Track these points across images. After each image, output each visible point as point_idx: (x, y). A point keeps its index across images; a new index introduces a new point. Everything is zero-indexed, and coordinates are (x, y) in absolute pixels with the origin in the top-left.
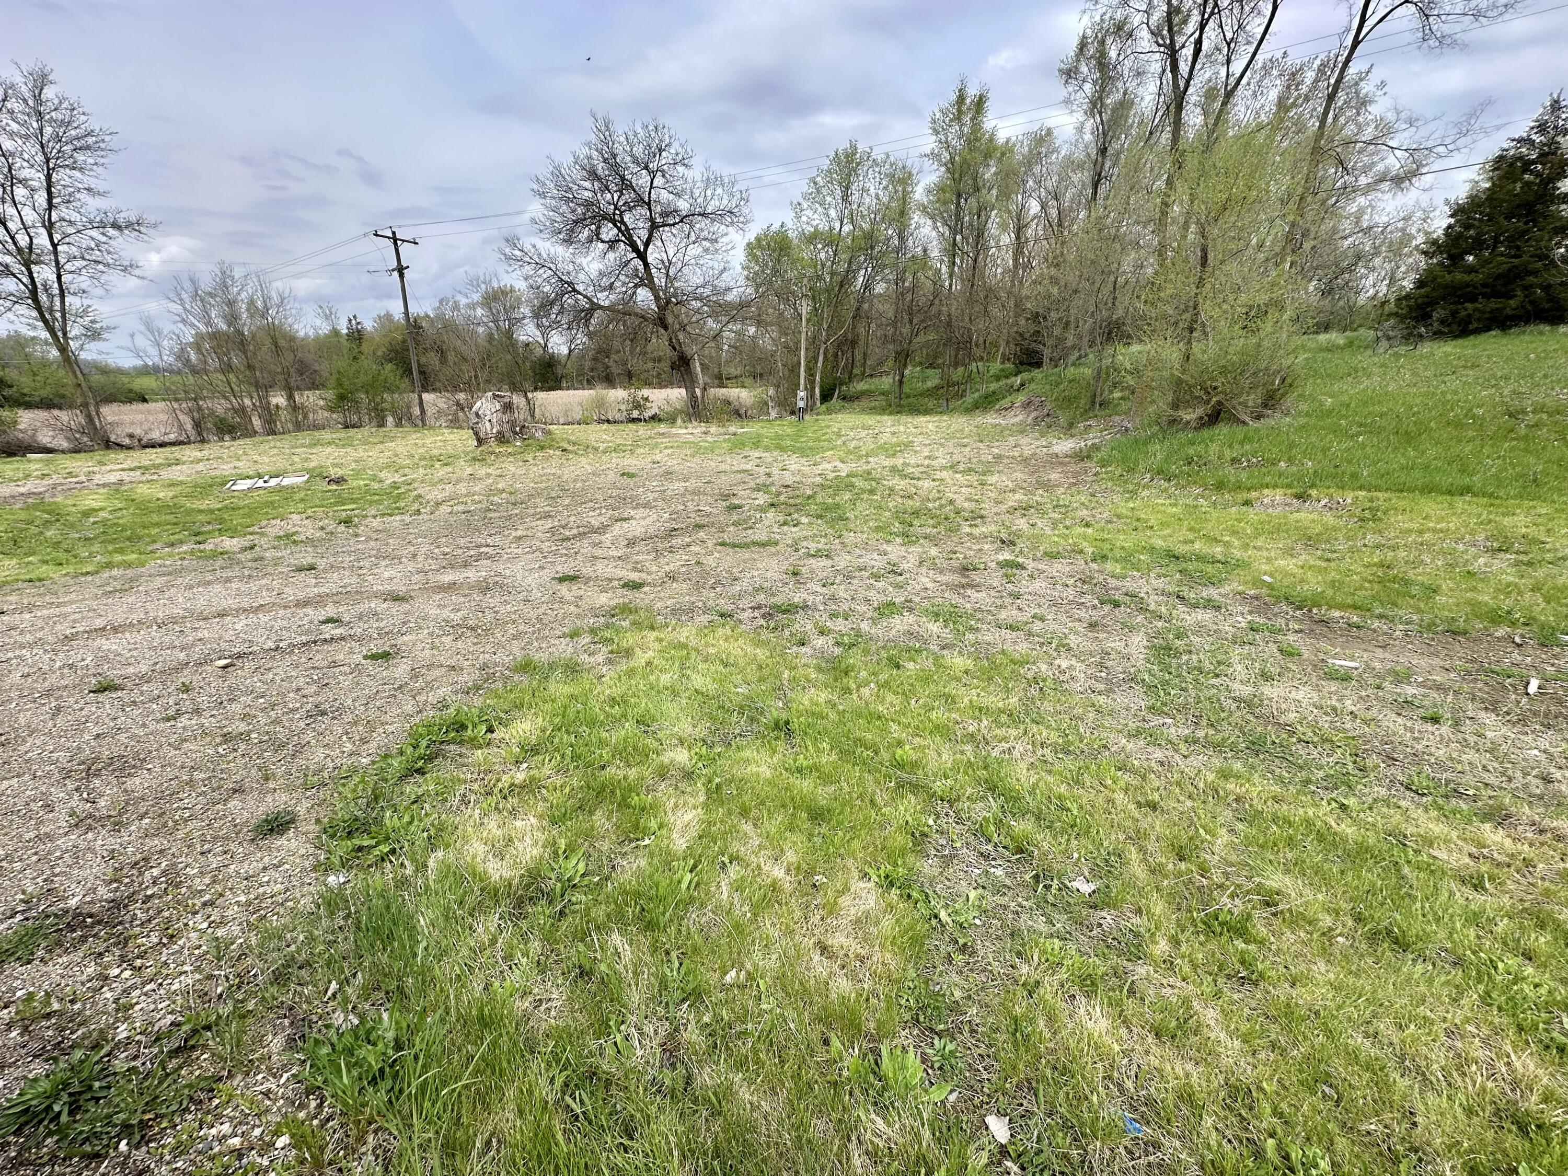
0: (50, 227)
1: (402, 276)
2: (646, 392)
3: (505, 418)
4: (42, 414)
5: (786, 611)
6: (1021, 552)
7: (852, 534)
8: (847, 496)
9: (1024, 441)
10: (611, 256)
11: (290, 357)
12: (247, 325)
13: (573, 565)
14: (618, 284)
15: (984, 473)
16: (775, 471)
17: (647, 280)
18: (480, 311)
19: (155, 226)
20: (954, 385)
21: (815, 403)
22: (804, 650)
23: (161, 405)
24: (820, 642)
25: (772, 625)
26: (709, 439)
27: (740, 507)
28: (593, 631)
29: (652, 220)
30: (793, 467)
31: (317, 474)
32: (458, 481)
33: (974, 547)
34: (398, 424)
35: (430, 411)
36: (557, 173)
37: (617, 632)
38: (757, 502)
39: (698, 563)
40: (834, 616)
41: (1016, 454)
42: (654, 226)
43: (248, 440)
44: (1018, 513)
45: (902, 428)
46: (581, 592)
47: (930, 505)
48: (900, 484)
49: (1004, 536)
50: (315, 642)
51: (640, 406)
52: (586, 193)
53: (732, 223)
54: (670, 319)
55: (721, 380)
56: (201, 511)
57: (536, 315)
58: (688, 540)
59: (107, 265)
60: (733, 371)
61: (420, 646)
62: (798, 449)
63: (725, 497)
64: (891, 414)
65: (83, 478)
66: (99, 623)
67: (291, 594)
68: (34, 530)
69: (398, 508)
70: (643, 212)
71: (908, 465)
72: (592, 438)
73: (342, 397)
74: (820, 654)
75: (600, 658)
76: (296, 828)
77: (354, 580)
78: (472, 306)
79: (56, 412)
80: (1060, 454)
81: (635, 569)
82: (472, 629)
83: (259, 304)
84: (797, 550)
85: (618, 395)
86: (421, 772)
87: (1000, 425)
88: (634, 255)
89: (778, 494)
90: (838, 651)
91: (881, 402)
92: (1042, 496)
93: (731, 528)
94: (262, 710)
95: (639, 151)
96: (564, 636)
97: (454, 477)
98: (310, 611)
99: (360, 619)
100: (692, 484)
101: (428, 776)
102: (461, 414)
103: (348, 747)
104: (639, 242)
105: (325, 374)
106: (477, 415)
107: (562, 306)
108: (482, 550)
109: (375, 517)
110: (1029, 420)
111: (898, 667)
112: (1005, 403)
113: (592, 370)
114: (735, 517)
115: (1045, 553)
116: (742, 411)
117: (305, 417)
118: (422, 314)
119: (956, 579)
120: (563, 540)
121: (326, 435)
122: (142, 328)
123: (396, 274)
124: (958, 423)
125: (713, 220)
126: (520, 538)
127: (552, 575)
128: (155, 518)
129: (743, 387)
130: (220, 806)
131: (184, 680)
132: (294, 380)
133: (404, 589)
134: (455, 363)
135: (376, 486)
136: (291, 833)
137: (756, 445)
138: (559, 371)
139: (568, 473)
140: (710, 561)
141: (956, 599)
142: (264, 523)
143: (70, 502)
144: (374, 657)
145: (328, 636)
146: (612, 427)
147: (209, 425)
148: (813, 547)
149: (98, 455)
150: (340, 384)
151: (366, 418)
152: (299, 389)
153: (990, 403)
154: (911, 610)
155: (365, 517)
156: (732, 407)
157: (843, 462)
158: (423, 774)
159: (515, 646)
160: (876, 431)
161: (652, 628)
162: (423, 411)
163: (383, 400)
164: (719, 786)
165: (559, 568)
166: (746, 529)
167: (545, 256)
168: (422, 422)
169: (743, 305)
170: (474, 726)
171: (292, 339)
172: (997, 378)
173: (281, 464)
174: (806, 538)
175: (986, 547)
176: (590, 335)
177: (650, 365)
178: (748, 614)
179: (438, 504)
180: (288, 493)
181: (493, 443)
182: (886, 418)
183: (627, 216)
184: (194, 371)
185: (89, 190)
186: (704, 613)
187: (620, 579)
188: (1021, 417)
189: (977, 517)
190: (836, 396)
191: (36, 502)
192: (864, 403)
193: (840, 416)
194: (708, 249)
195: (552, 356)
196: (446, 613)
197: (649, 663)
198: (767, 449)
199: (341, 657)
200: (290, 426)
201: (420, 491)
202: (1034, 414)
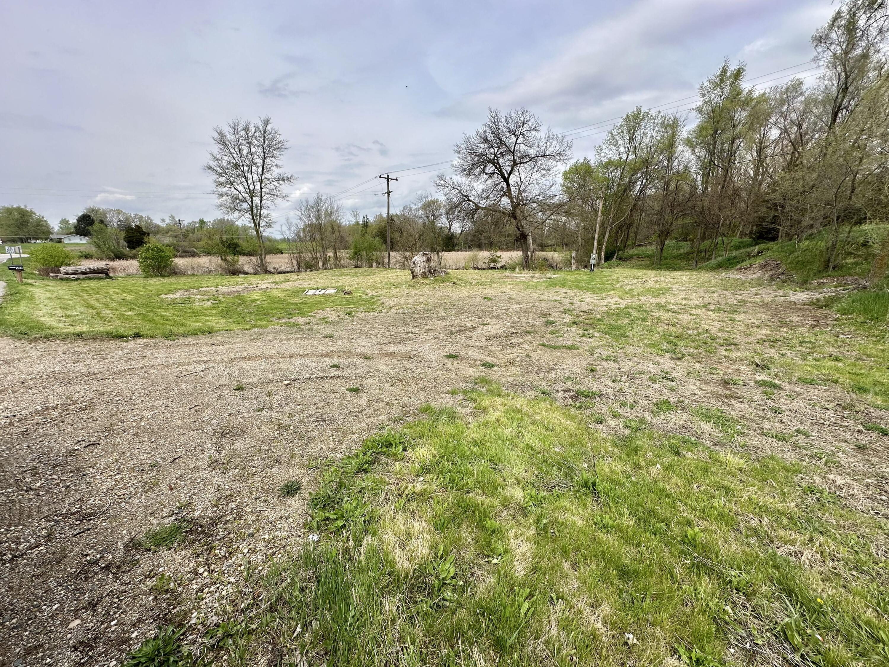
0: (261, 181)
1: (389, 196)
2: (499, 253)
3: (427, 265)
4: (246, 258)
5: (587, 396)
6: (776, 375)
7: (631, 347)
8: (626, 321)
9: (763, 291)
10: (490, 181)
11: (337, 234)
12: (324, 220)
13: (455, 349)
14: (491, 196)
15: (732, 313)
16: (575, 301)
17: (508, 193)
18: (421, 212)
19: (296, 179)
20: (701, 251)
21: (600, 261)
22: (600, 427)
23: (287, 255)
24: (612, 423)
25: (578, 405)
26: (534, 280)
27: (554, 323)
28: (465, 392)
29: (514, 161)
30: (587, 300)
31: (341, 289)
32: (401, 297)
33: (731, 367)
34: (378, 267)
35: (393, 260)
36: (468, 141)
37: (479, 395)
38: (565, 320)
39: (528, 356)
40: (623, 405)
41: (757, 300)
42: (515, 164)
43: (316, 272)
44: (767, 344)
45: (662, 279)
46: (459, 366)
47: (690, 332)
48: (664, 316)
49: (758, 361)
50: (327, 377)
51: (495, 261)
52: (481, 150)
53: (560, 160)
54: (518, 213)
55: (542, 247)
56: (293, 304)
57: (447, 213)
58: (521, 340)
59: (277, 196)
60: (550, 242)
61: (374, 387)
62: (590, 288)
63: (544, 315)
64: (653, 269)
65: (255, 286)
66: (245, 354)
67: (321, 349)
68: (234, 307)
69: (372, 309)
70: (510, 157)
71: (670, 303)
72: (469, 277)
73: (356, 253)
74: (613, 431)
75: (468, 410)
76: (300, 494)
77: (348, 345)
78: (417, 210)
79: (252, 258)
80: (797, 302)
81: (489, 355)
82: (400, 381)
83: (329, 211)
84: (592, 354)
85: (484, 255)
86: (366, 471)
87: (740, 279)
88: (502, 180)
89: (578, 316)
90: (627, 432)
91: (646, 261)
92: (786, 332)
93: (549, 335)
94: (298, 412)
95: (512, 126)
96: (449, 392)
97: (399, 294)
98: (327, 359)
99: (348, 367)
100: (524, 306)
101: (368, 475)
102: (406, 262)
103: (332, 445)
104: (505, 173)
105: (350, 242)
106: (414, 263)
107: (461, 208)
108: (409, 335)
109: (361, 312)
110: (766, 276)
111: (678, 453)
112: (746, 264)
113: (472, 241)
114: (551, 329)
115: (799, 379)
116: (554, 265)
117: (340, 262)
118: (395, 214)
119: (719, 389)
120: (451, 333)
121: (347, 271)
122: (286, 222)
123: (386, 195)
124: (706, 276)
125: (549, 159)
126: (428, 330)
127: (444, 354)
128: (276, 305)
129: (555, 251)
130: (269, 469)
131: (269, 389)
132: (338, 244)
133: (370, 352)
134: (406, 237)
135: (364, 296)
136: (297, 497)
137: (563, 285)
138: (455, 241)
139: (456, 295)
140: (535, 355)
141: (722, 407)
142: (316, 311)
143: (248, 296)
144: (351, 390)
145: (333, 375)
146: (480, 272)
147: (303, 265)
148: (604, 353)
149: (262, 276)
150: (356, 248)
151: (364, 264)
152: (339, 249)
153: (731, 264)
154: (683, 409)
155: (358, 312)
156: (548, 263)
157: (622, 299)
158: (367, 472)
159: (422, 395)
160: (644, 280)
161: (500, 395)
162: (389, 261)
163: (373, 255)
164: (545, 526)
165: (447, 350)
166: (558, 337)
167: (456, 183)
168: (388, 266)
169: (561, 205)
170: (396, 446)
171: (340, 226)
172: (738, 248)
173: (327, 283)
174: (598, 347)
175: (742, 368)
176: (474, 223)
177: (503, 238)
178: (560, 394)
179: (391, 308)
180: (327, 297)
181: (420, 277)
182: (650, 271)
183: (501, 161)
184: (301, 241)
185: (276, 165)
186: (532, 389)
187: (481, 360)
188: (758, 274)
189: (730, 344)
190: (615, 257)
191: (238, 295)
192: (634, 262)
193: (617, 270)
194: (544, 175)
195: (452, 234)
196: (389, 370)
197: (498, 420)
198: (570, 288)
199: (337, 388)
200: (333, 266)
201: (383, 301)
202: (771, 273)
